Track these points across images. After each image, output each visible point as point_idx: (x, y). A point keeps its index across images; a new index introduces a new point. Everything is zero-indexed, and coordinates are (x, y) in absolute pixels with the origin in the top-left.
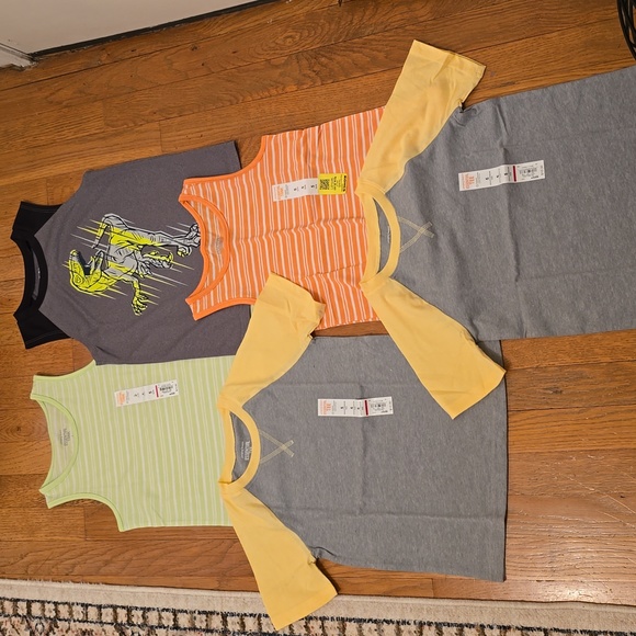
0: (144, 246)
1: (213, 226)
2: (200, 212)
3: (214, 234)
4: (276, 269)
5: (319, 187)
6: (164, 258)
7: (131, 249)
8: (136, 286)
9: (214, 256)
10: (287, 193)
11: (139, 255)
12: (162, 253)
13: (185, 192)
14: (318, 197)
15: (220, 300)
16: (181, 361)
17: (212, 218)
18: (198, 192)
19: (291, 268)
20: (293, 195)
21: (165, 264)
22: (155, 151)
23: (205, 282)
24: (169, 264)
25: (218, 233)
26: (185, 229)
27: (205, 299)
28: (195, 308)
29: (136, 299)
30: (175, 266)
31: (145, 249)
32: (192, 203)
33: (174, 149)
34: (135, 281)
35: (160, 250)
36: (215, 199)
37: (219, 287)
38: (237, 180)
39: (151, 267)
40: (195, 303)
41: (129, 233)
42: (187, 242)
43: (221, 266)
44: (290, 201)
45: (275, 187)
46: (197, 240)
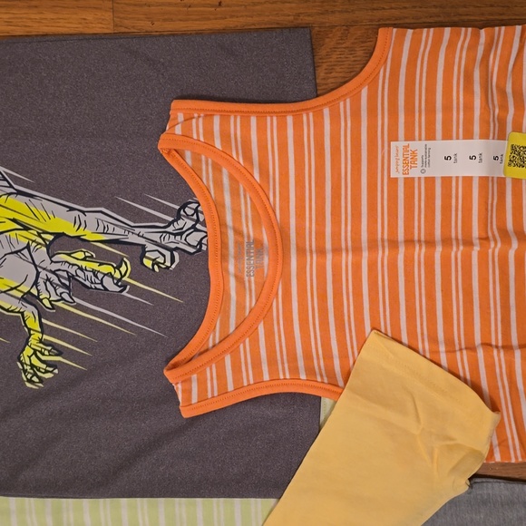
0: (58, 235)
1: (237, 213)
2: (205, 178)
3: (238, 232)
4: (385, 323)
5: (506, 160)
6: (106, 269)
7: (22, 238)
8: (33, 323)
9: (239, 279)
10: (426, 163)
11: (41, 254)
12: (102, 258)
13: (178, 130)
14: (501, 181)
15: (248, 377)
16: (138, 500)
17: (235, 194)
18: (209, 132)
19: (422, 326)
20: (438, 170)
21: (108, 283)
22: (97, 22)
23: (209, 333)
24: (118, 282)
25: (248, 229)
26: (166, 210)
27: (211, 373)
28: (188, 392)
29: (28, 351)
30: (134, 290)
31: (59, 242)
32: (188, 155)
33: (145, 25)
34: (30, 311)
35: (97, 250)
36: (248, 157)
37: (245, 349)
38: (308, 119)
39: (74, 285)
40: (187, 381)
41: (18, 203)
42: (170, 241)
43: (250, 302)
44: (430, 181)
45: (398, 146)
46: (194, 238)
